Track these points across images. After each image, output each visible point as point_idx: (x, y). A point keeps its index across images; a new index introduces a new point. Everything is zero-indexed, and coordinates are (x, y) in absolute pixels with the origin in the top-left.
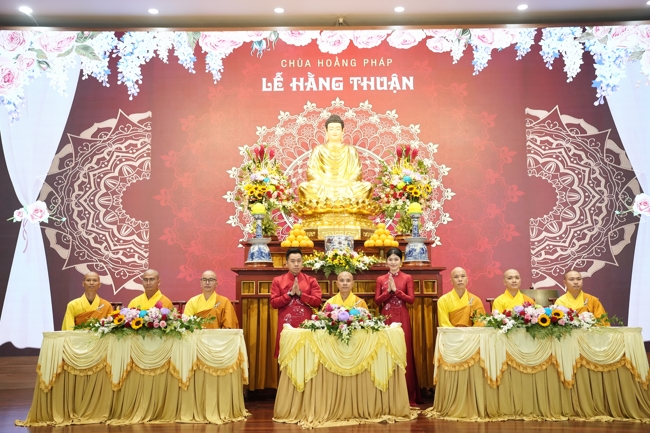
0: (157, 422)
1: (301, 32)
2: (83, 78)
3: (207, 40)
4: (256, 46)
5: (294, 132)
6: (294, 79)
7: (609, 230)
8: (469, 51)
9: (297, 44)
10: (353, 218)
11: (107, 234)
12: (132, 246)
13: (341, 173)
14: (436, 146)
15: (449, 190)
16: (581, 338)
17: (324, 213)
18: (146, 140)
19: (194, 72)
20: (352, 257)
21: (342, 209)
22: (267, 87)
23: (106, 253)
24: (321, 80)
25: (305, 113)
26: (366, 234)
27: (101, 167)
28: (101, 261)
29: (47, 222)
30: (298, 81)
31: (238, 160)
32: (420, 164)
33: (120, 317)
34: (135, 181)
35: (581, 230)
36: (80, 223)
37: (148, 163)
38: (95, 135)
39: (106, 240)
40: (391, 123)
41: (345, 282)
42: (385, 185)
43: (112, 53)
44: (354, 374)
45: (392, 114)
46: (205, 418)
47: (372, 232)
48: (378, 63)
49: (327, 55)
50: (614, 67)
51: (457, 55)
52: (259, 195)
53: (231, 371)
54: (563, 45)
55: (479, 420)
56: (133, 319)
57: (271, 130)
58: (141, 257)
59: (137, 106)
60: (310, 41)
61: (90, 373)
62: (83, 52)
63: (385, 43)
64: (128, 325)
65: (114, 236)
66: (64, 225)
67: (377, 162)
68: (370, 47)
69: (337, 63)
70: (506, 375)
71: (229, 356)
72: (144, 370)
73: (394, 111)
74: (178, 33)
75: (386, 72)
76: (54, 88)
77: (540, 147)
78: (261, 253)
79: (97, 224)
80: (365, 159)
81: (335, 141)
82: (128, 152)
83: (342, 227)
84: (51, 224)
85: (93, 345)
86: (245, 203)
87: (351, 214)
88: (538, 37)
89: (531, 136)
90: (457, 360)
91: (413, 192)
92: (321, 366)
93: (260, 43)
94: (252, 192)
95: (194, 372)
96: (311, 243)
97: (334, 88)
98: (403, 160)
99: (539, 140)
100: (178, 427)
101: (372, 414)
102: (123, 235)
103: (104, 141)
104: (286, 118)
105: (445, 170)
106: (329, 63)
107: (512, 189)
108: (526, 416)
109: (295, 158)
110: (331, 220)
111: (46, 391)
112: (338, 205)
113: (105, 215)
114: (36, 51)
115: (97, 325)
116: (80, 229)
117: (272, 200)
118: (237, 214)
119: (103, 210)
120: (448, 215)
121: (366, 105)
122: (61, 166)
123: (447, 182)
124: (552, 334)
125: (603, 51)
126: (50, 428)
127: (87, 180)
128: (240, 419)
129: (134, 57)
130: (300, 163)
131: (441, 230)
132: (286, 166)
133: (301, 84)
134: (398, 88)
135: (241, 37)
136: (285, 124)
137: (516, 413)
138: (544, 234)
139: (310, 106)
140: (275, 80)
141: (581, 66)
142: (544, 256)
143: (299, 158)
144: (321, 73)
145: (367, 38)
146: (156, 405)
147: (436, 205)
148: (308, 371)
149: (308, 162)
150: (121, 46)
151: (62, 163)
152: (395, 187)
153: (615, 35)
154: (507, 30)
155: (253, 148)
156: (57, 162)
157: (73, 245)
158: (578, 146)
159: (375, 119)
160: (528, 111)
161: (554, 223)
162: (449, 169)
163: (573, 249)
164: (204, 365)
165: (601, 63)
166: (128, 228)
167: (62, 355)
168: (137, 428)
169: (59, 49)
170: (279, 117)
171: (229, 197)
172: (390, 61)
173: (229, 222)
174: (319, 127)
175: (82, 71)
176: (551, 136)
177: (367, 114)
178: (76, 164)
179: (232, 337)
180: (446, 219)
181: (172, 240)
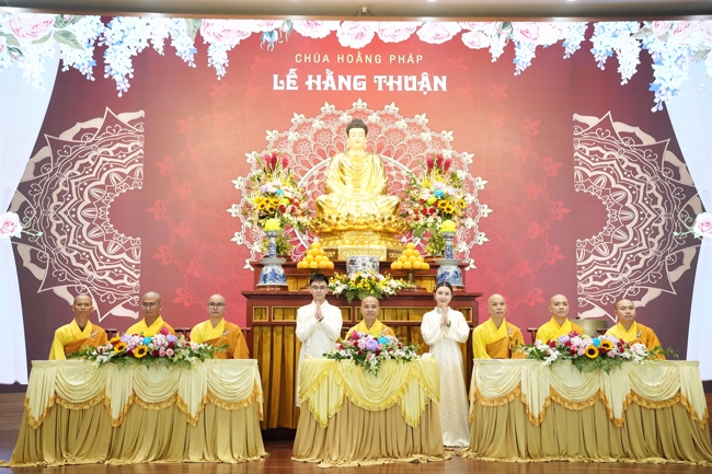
0: (162, 462)
1: (319, 22)
2: (64, 70)
3: (210, 29)
4: (266, 38)
5: (310, 138)
6: (310, 77)
7: (666, 254)
8: (510, 47)
9: (314, 36)
10: (377, 237)
11: (91, 251)
12: (120, 265)
13: (364, 185)
14: (472, 156)
15: (486, 206)
16: (633, 372)
17: (345, 231)
18: (138, 143)
19: (194, 66)
20: (377, 280)
21: (365, 227)
22: (279, 85)
23: (90, 273)
24: (341, 78)
25: (322, 116)
26: (392, 255)
27: (85, 174)
28: (83, 283)
29: (20, 236)
30: (315, 78)
31: (244, 169)
32: (454, 176)
33: (120, 344)
34: (124, 191)
35: (634, 254)
36: (59, 238)
37: (140, 170)
38: (77, 137)
39: (90, 259)
40: (420, 129)
41: (370, 309)
42: (414, 200)
43: (97, 41)
44: (382, 409)
45: (422, 119)
46: (216, 457)
47: (400, 252)
48: (406, 59)
49: (348, 50)
50: (674, 67)
51: (497, 51)
52: (271, 209)
53: (245, 405)
54: (618, 41)
55: (520, 460)
56: (135, 347)
57: (283, 135)
58: (131, 279)
59: (127, 103)
60: (329, 33)
61: (86, 407)
62: (63, 38)
63: (414, 37)
64: (130, 354)
65: (100, 254)
66: (39, 240)
67: (404, 173)
68: (397, 41)
69: (359, 59)
70: (550, 411)
71: (244, 388)
72: (147, 404)
73: (424, 115)
74: (176, 20)
75: (416, 70)
76: (29, 80)
77: (590, 158)
78: (274, 275)
79: (80, 240)
80: (390, 169)
81: (357, 149)
82: (116, 157)
83: (366, 246)
84: (24, 239)
85: (90, 376)
86: (255, 218)
87: (376, 232)
88: (590, 32)
89: (579, 146)
90: (496, 394)
91: (445, 208)
92: (346, 399)
93: (271, 34)
94: (262, 206)
95: (204, 406)
96: (331, 265)
97: (356, 88)
98: (434, 171)
99: (588, 150)
100: (185, 467)
101: (402, 453)
102: (110, 253)
103: (88, 144)
104: (300, 121)
105: (481, 183)
106: (350, 59)
107: (557, 206)
108: (572, 457)
109: (310, 168)
110: (353, 238)
111: (35, 427)
112: (362, 221)
113: (89, 230)
114: (6, 35)
115: (94, 353)
116: (60, 245)
117: (285, 215)
118: (243, 231)
119: (87, 224)
120: (483, 234)
121: (392, 108)
122: (37, 172)
123: (483, 197)
124: (600, 367)
125: (663, 50)
126: (40, 468)
127: (67, 189)
128: (255, 458)
129: (124, 46)
130: (316, 173)
131: (476, 252)
132: (300, 177)
133: (318, 83)
134: (429, 89)
135: (249, 26)
136: (299, 128)
137: (560, 454)
138: (593, 257)
139: (328, 108)
140: (289, 77)
141: (638, 67)
142: (592, 282)
143: (314, 167)
144: (341, 70)
145: (395, 31)
146: (161, 443)
147: (470, 223)
148: (332, 405)
149: (326, 173)
150: (108, 33)
151: (38, 168)
152: (425, 202)
153: (677, 31)
154: (554, 23)
155: (263, 154)
156: (32, 168)
157: (51, 264)
158: (632, 158)
159: (402, 124)
160: (576, 117)
161: (604, 244)
162: (485, 182)
163: (626, 275)
164: (215, 398)
165: (660, 63)
166: (115, 245)
167: (54, 387)
168: (140, 469)
169: (33, 34)
170: (293, 120)
171: (234, 211)
172: (419, 58)
173: (234, 239)
174: (338, 132)
175: (61, 61)
176: (602, 146)
177: (393, 118)
178: (55, 170)
180: (481, 239)
181: (168, 259)
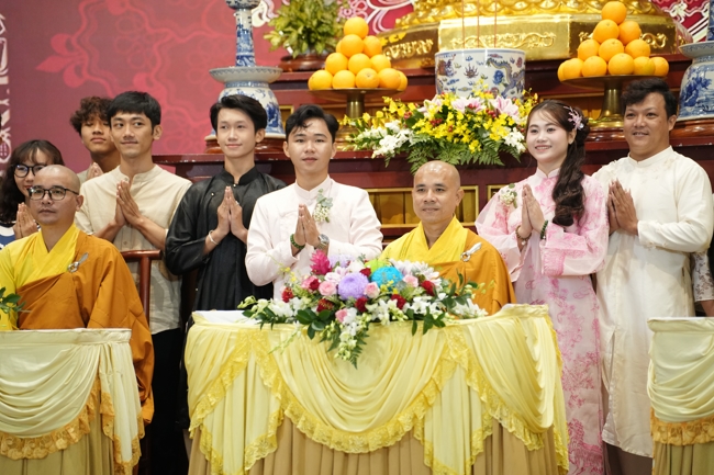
41: (430, 195)
44: (375, 447)
53: (61, 443)
71: (56, 401)
90: (684, 411)
92: (284, 425)
148: (253, 441)
179: (65, 349)
181: (78, 71)
